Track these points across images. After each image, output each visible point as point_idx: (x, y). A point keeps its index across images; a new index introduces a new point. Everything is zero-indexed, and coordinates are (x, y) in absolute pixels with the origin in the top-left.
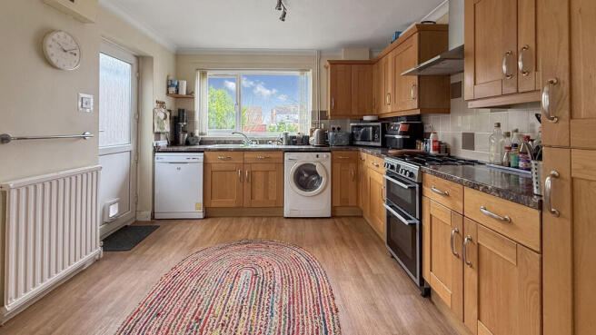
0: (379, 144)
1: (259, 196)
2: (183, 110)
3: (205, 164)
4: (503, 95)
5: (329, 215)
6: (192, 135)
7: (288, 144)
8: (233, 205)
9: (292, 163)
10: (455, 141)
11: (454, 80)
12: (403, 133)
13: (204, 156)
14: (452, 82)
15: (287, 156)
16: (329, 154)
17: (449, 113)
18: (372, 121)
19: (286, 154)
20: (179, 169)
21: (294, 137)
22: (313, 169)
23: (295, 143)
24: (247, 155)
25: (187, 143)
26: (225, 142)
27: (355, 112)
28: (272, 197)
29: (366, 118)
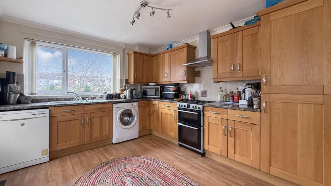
0: (159, 97)
1: (96, 134)
2: (14, 73)
3: (51, 117)
4: (230, 77)
5: (137, 136)
7: (108, 99)
8: (77, 144)
9: (118, 110)
10: (197, 94)
11: (197, 69)
12: (174, 91)
13: (50, 111)
14: (196, 70)
15: (115, 106)
16: (137, 103)
17: (194, 82)
18: (155, 86)
20: (23, 124)
21: (111, 95)
22: (130, 112)
23: (111, 98)
24: (87, 108)
25: (19, 102)
27: (145, 81)
28: (105, 133)
29: (150, 84)
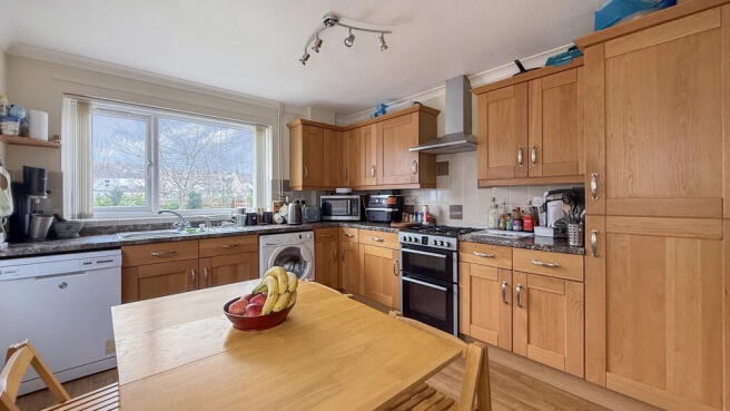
0: (358, 218)
2: (41, 171)
3: (125, 269)
4: (515, 177)
6: (59, 219)
9: (270, 249)
10: (441, 212)
11: (441, 159)
12: (391, 206)
13: (123, 254)
14: (438, 161)
15: (263, 240)
16: (312, 233)
17: (435, 187)
18: (347, 194)
19: (261, 237)
21: (253, 215)
22: (295, 253)
23: (255, 223)
25: (53, 235)
26: (135, 228)
29: (338, 190)
